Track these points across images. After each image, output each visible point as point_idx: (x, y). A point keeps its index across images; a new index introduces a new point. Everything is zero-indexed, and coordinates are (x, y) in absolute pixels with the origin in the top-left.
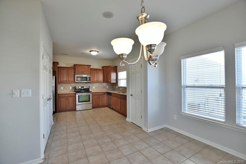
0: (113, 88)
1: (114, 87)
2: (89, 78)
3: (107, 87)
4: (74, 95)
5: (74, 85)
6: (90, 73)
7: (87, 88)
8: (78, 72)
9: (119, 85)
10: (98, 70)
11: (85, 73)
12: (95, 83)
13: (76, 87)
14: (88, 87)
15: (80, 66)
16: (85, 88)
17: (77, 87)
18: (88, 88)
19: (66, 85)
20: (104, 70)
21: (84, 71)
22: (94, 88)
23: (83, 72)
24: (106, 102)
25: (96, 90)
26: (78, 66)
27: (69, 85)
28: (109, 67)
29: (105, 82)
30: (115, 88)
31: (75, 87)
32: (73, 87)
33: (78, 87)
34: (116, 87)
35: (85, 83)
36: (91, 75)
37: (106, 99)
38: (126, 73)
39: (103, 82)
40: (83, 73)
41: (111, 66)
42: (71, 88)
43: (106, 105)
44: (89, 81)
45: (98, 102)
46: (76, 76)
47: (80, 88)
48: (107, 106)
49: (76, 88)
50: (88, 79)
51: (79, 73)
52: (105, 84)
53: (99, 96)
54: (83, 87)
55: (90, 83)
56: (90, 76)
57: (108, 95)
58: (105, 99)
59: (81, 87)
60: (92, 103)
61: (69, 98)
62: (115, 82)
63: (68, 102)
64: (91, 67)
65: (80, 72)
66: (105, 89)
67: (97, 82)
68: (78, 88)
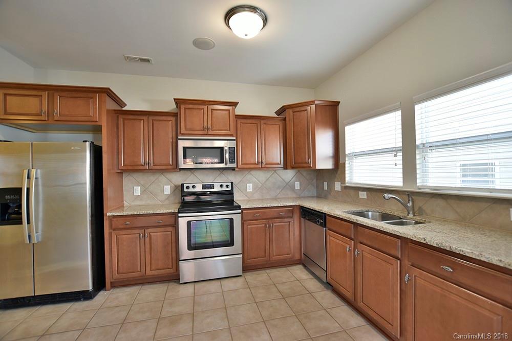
0: (319, 188)
1: (325, 184)
2: (232, 150)
3: (297, 186)
4: (171, 220)
5: (178, 179)
6: (232, 131)
7: (224, 189)
8: (188, 127)
9: (347, 179)
10: (262, 122)
11: (214, 132)
12: (254, 172)
13: (185, 186)
14: (227, 186)
15: (196, 106)
16: (217, 188)
17: (188, 188)
18: (230, 189)
19: (152, 178)
20: (285, 119)
21: (210, 126)
22: (250, 187)
23: (208, 129)
24: (297, 245)
25: (257, 196)
26: (187, 106)
27: (162, 178)
28: (308, 108)
29: (293, 168)
30: (326, 188)
31: (183, 185)
32: (176, 187)
33: (194, 187)
34: (331, 186)
35: (218, 172)
36: (236, 140)
37: (297, 233)
38: (400, 118)
39: (282, 165)
40: (207, 132)
41: (314, 101)
42: (168, 190)
43: (297, 257)
44: (230, 162)
45: (267, 247)
46: (182, 144)
47: (199, 189)
48: (300, 260)
49: (186, 190)
50: (227, 156)
51: (191, 133)
52: (289, 174)
53: (270, 220)
54: (212, 187)
55: (233, 169)
56: (233, 144)
57: (302, 219)
58: (294, 234)
59: (204, 187)
60: (243, 253)
61: (150, 230)
62: (328, 165)
63: (148, 250)
64: (239, 111)
65: (198, 128)
66: (291, 194)
67: (262, 166)
68: (191, 190)
